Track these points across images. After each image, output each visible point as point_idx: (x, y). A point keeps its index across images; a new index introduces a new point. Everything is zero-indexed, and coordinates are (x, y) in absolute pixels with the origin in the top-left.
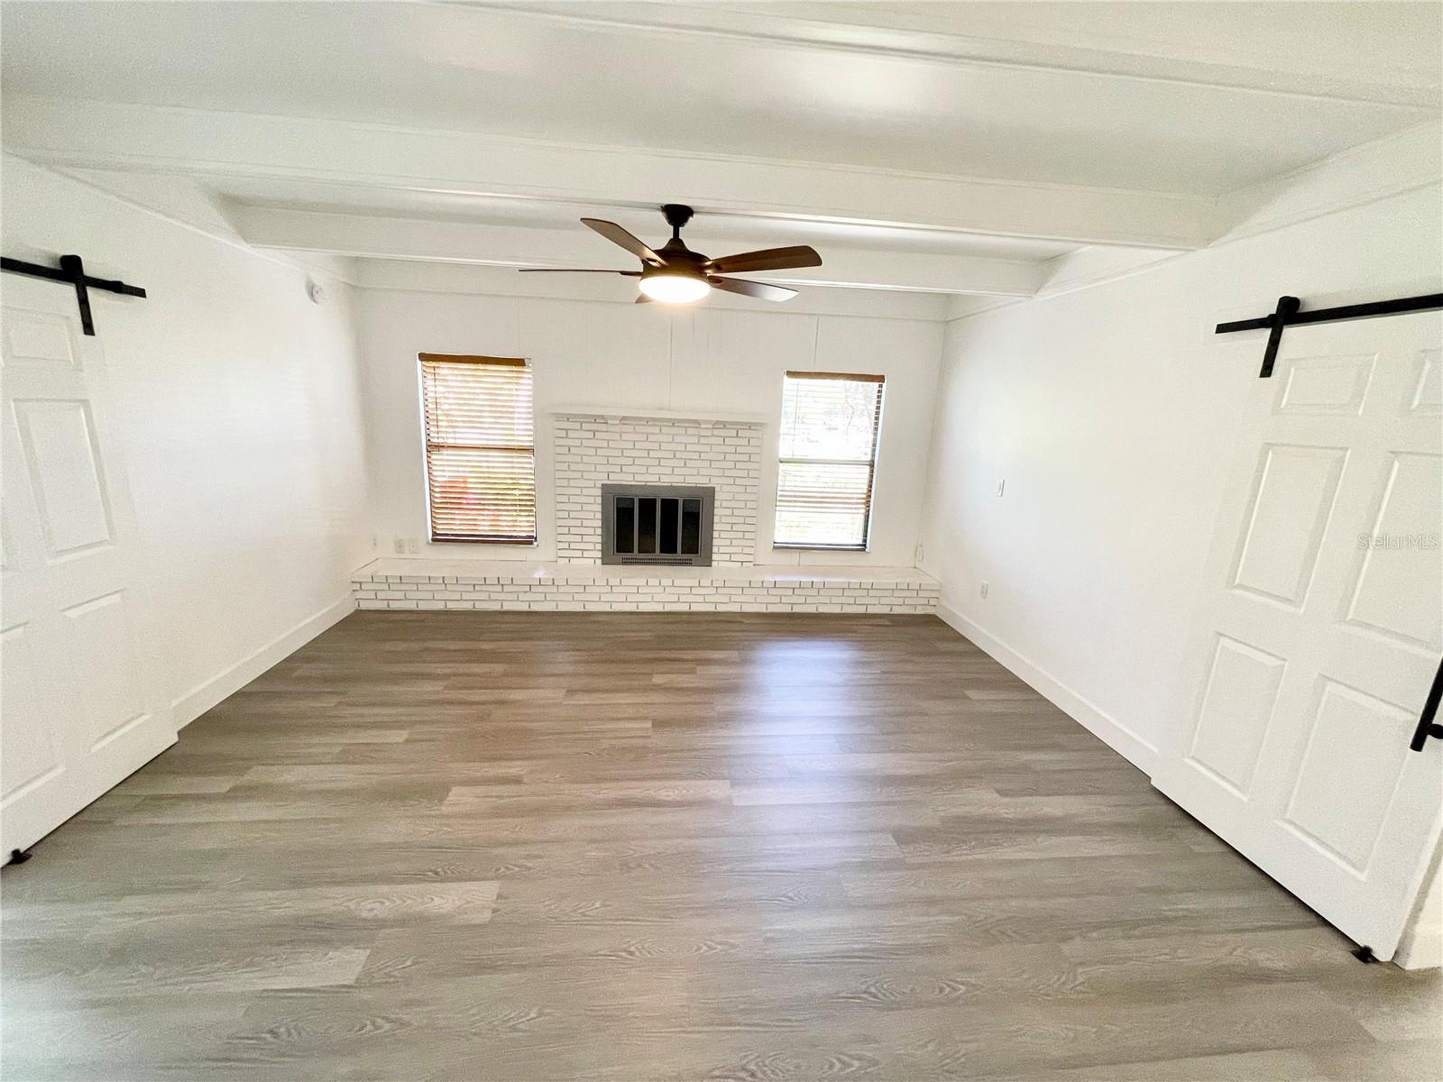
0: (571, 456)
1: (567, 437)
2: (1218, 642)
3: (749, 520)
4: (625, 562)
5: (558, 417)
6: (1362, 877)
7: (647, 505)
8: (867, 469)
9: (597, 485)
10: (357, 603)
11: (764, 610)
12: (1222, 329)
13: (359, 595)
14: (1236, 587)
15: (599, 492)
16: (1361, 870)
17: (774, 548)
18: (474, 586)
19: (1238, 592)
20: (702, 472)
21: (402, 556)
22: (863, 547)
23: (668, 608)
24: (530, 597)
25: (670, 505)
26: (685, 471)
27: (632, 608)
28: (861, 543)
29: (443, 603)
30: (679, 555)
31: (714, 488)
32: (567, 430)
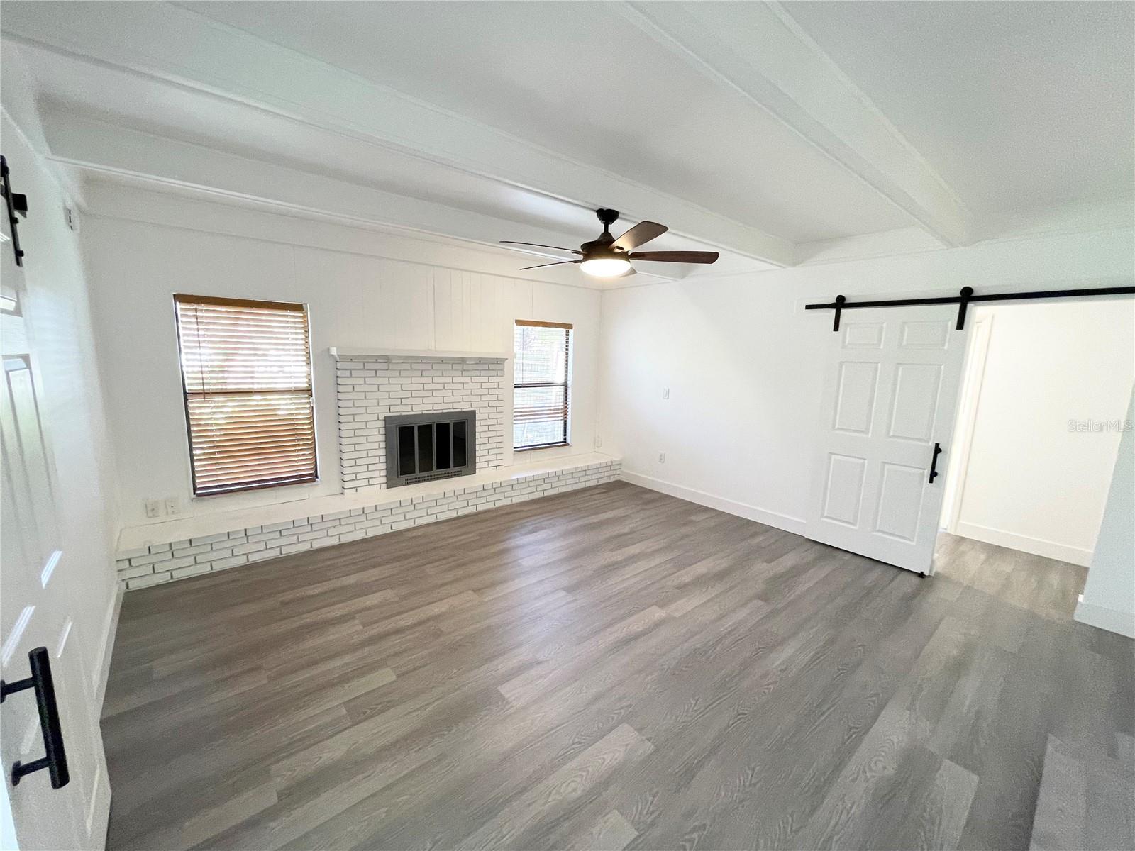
0: (354, 393)
1: (351, 377)
2: (830, 458)
3: (499, 433)
4: (409, 482)
5: (342, 358)
6: (914, 543)
7: (425, 429)
8: (563, 388)
9: (380, 418)
10: (124, 584)
11: (527, 499)
12: (808, 307)
13: (127, 575)
14: (836, 430)
15: (381, 424)
16: (913, 541)
17: (515, 452)
18: (280, 531)
19: (837, 432)
20: (466, 398)
21: (158, 520)
22: (564, 443)
23: (461, 513)
25: (443, 428)
26: (452, 399)
27: (432, 519)
28: (562, 440)
29: (245, 557)
30: (452, 469)
31: (474, 412)
32: (351, 370)
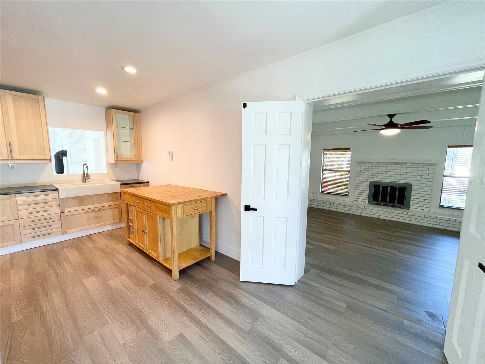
0: (361, 173)
1: (360, 168)
4: (376, 204)
5: (358, 162)
7: (385, 188)
9: (368, 181)
18: (331, 204)
20: (407, 179)
21: (313, 196)
24: (345, 209)
25: (393, 188)
26: (400, 178)
30: (396, 204)
31: (412, 184)
